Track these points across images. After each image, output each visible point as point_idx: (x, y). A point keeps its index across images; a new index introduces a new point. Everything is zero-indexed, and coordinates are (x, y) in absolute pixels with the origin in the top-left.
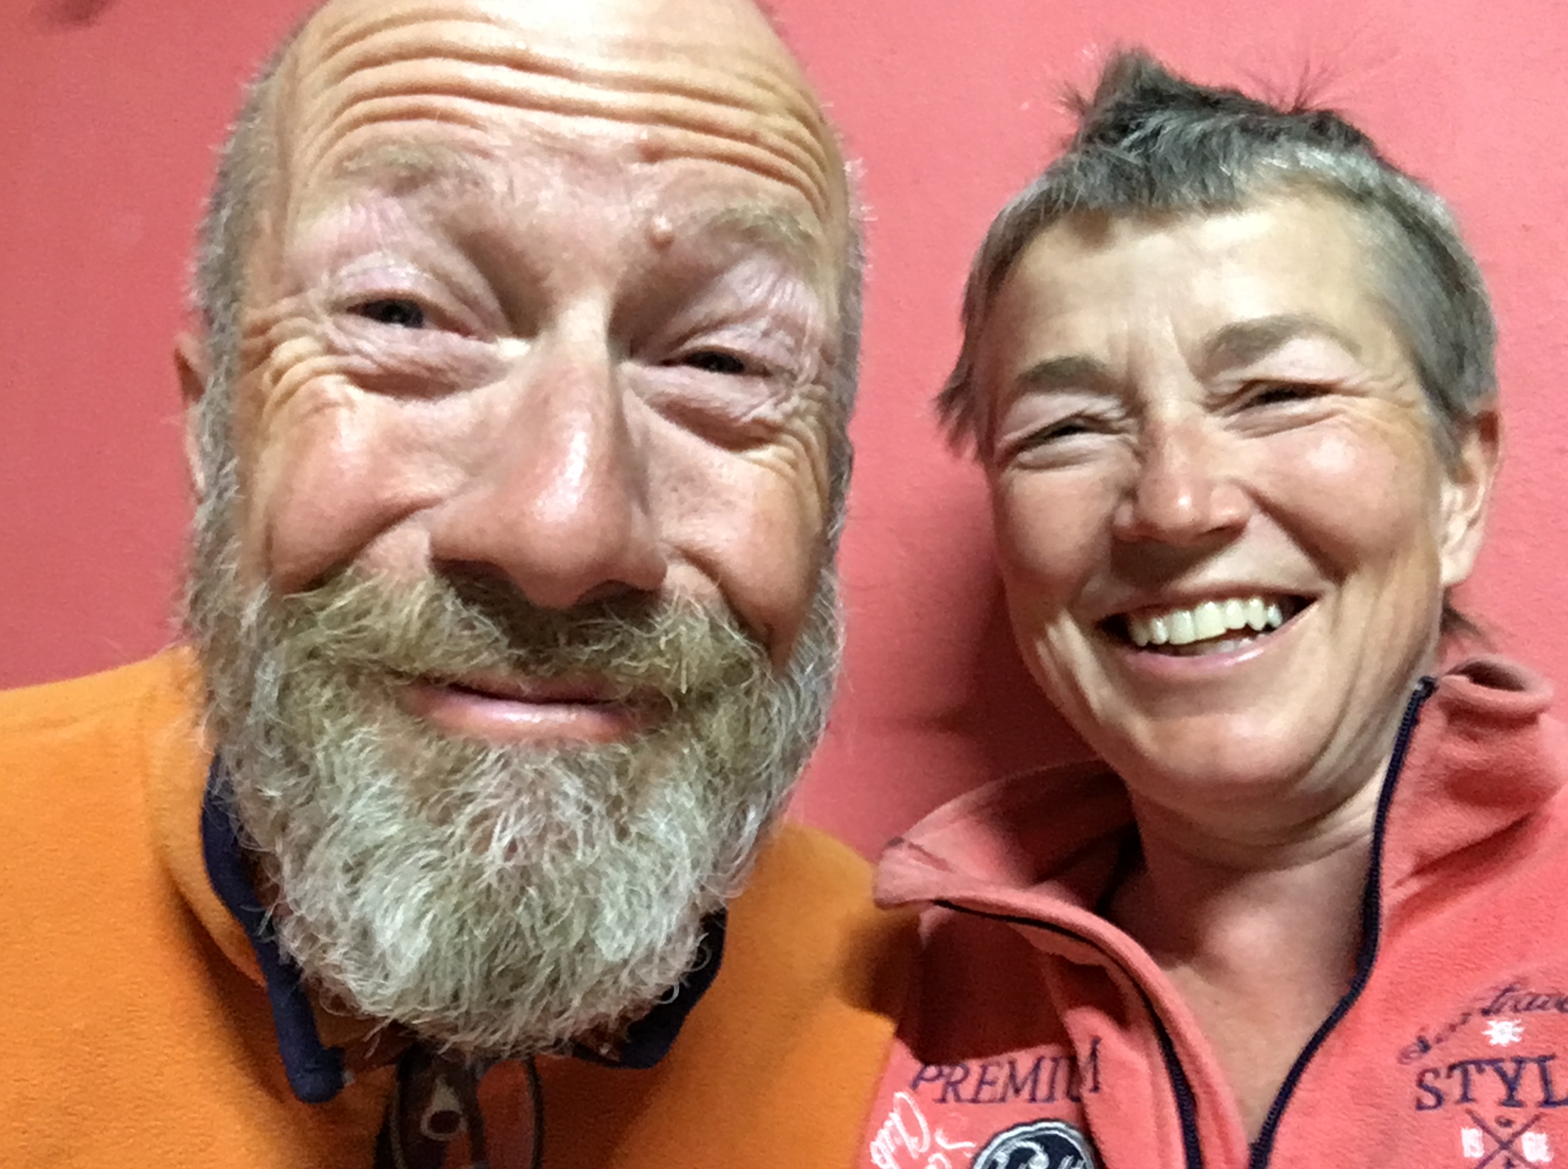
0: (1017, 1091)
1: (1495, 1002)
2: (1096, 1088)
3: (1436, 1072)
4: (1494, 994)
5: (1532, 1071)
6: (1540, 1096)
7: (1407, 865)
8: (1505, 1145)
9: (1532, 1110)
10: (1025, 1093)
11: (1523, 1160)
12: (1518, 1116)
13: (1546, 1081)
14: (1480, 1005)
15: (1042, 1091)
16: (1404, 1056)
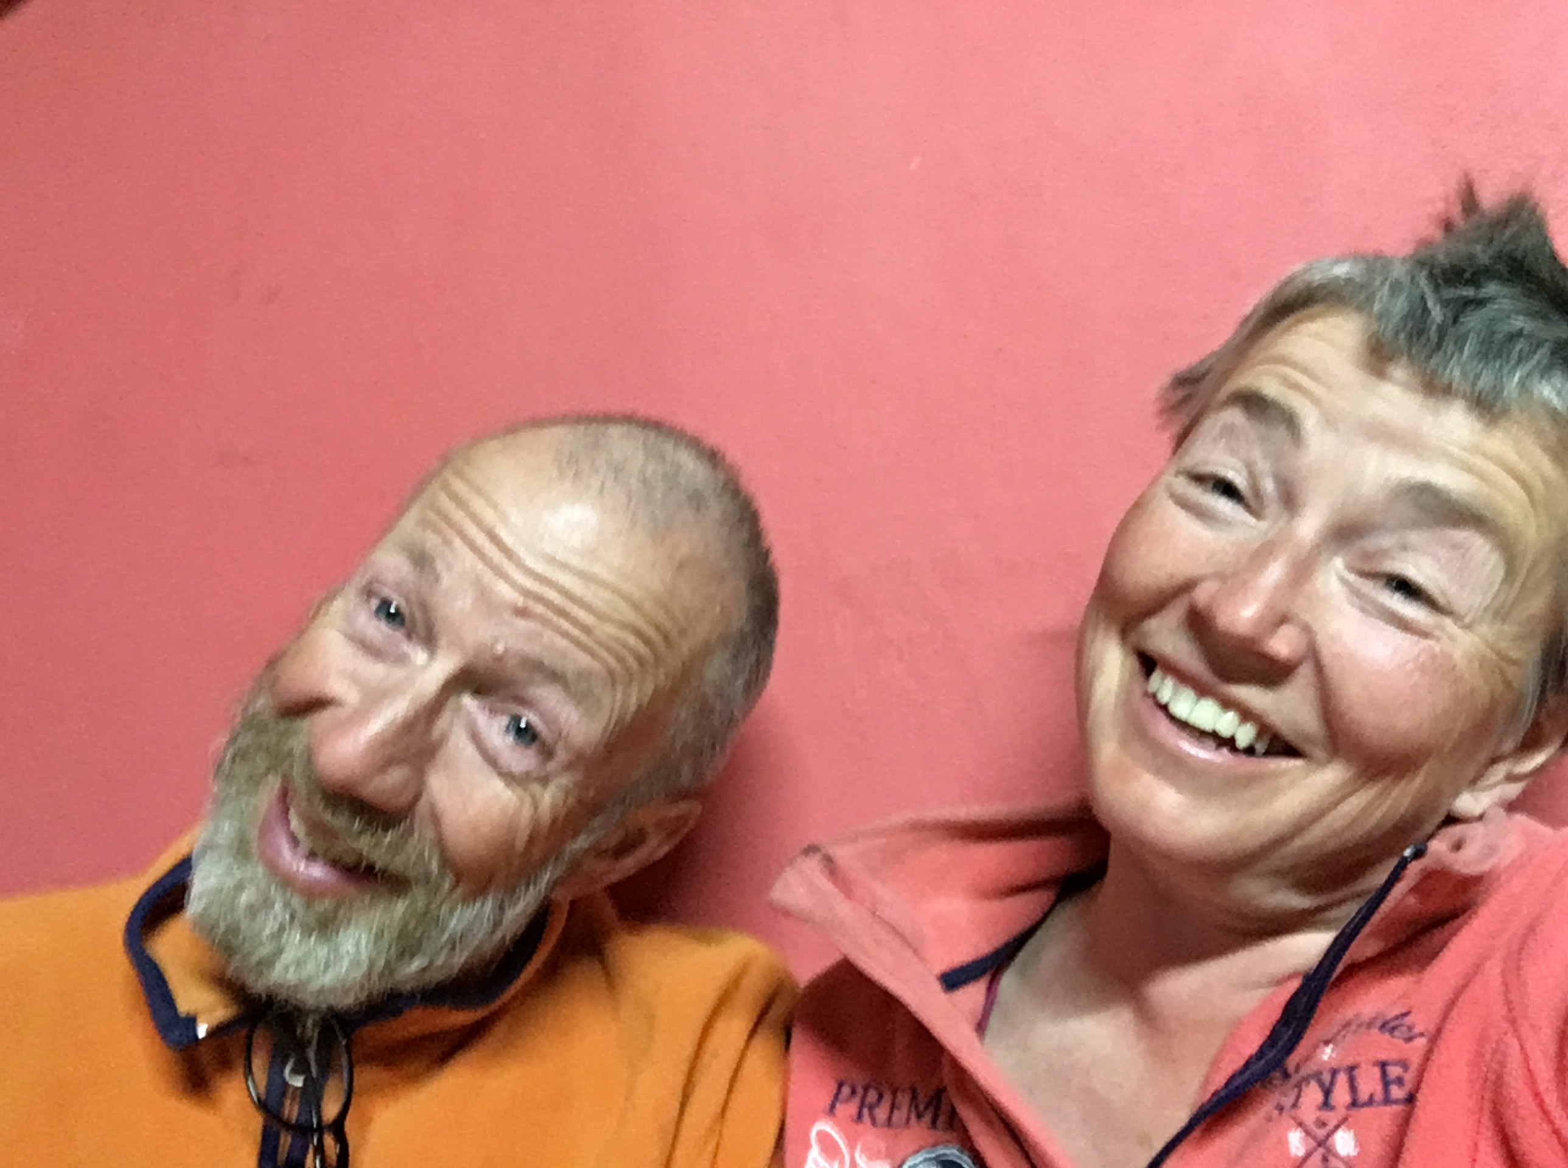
0: (919, 1119)
5: (1342, 1079)
6: (1348, 1099)
9: (1341, 1112)
11: (1336, 1155)
12: (1332, 1118)
13: (1353, 1088)
15: (942, 1121)
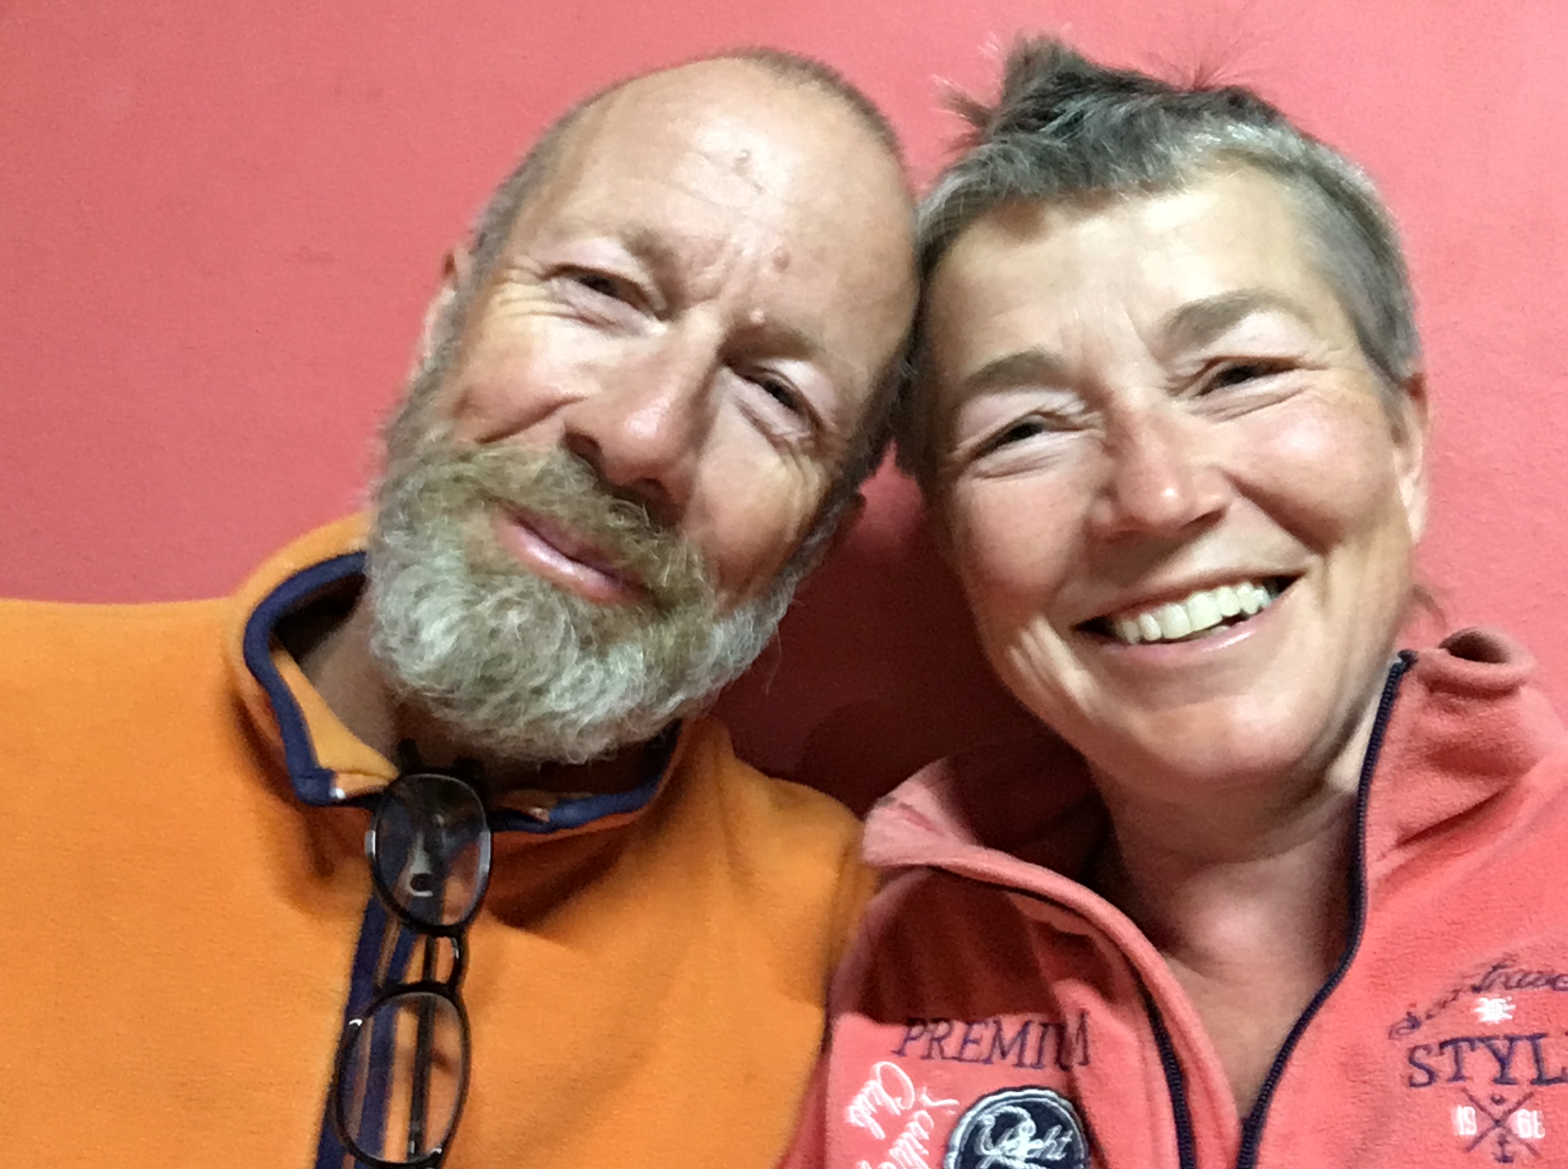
0: (1004, 1054)
1: (1486, 977)
2: (1086, 1062)
3: (1427, 1048)
4: (1484, 971)
5: (1523, 1048)
6: (1532, 1073)
7: (1391, 837)
8: (1498, 1123)
9: (1525, 1088)
10: (1012, 1058)
11: (1516, 1137)
12: (1511, 1094)
13: (1538, 1059)
14: (1470, 982)
15: (1030, 1057)
16: (1393, 1032)
